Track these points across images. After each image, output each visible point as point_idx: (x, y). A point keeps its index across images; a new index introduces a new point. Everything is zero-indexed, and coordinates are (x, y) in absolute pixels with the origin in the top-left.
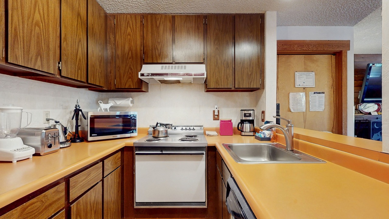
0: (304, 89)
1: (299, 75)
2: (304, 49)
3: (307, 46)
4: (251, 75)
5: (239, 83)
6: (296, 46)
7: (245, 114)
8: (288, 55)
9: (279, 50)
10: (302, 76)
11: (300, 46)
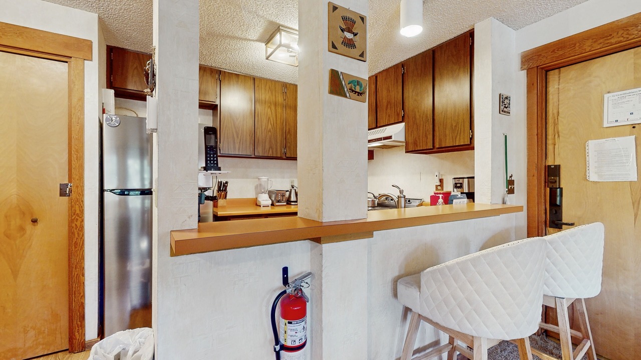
0: (634, 127)
1: (616, 97)
2: (613, 41)
3: (622, 32)
4: (456, 126)
5: (440, 140)
6: (589, 43)
7: (455, 184)
8: (585, 62)
9: (546, 63)
10: (625, 100)
11: (601, 38)
